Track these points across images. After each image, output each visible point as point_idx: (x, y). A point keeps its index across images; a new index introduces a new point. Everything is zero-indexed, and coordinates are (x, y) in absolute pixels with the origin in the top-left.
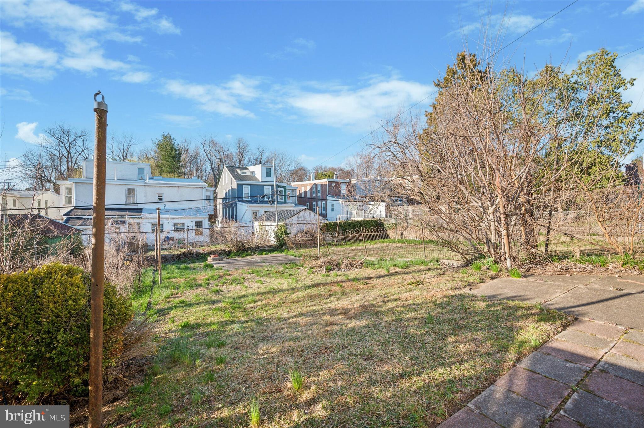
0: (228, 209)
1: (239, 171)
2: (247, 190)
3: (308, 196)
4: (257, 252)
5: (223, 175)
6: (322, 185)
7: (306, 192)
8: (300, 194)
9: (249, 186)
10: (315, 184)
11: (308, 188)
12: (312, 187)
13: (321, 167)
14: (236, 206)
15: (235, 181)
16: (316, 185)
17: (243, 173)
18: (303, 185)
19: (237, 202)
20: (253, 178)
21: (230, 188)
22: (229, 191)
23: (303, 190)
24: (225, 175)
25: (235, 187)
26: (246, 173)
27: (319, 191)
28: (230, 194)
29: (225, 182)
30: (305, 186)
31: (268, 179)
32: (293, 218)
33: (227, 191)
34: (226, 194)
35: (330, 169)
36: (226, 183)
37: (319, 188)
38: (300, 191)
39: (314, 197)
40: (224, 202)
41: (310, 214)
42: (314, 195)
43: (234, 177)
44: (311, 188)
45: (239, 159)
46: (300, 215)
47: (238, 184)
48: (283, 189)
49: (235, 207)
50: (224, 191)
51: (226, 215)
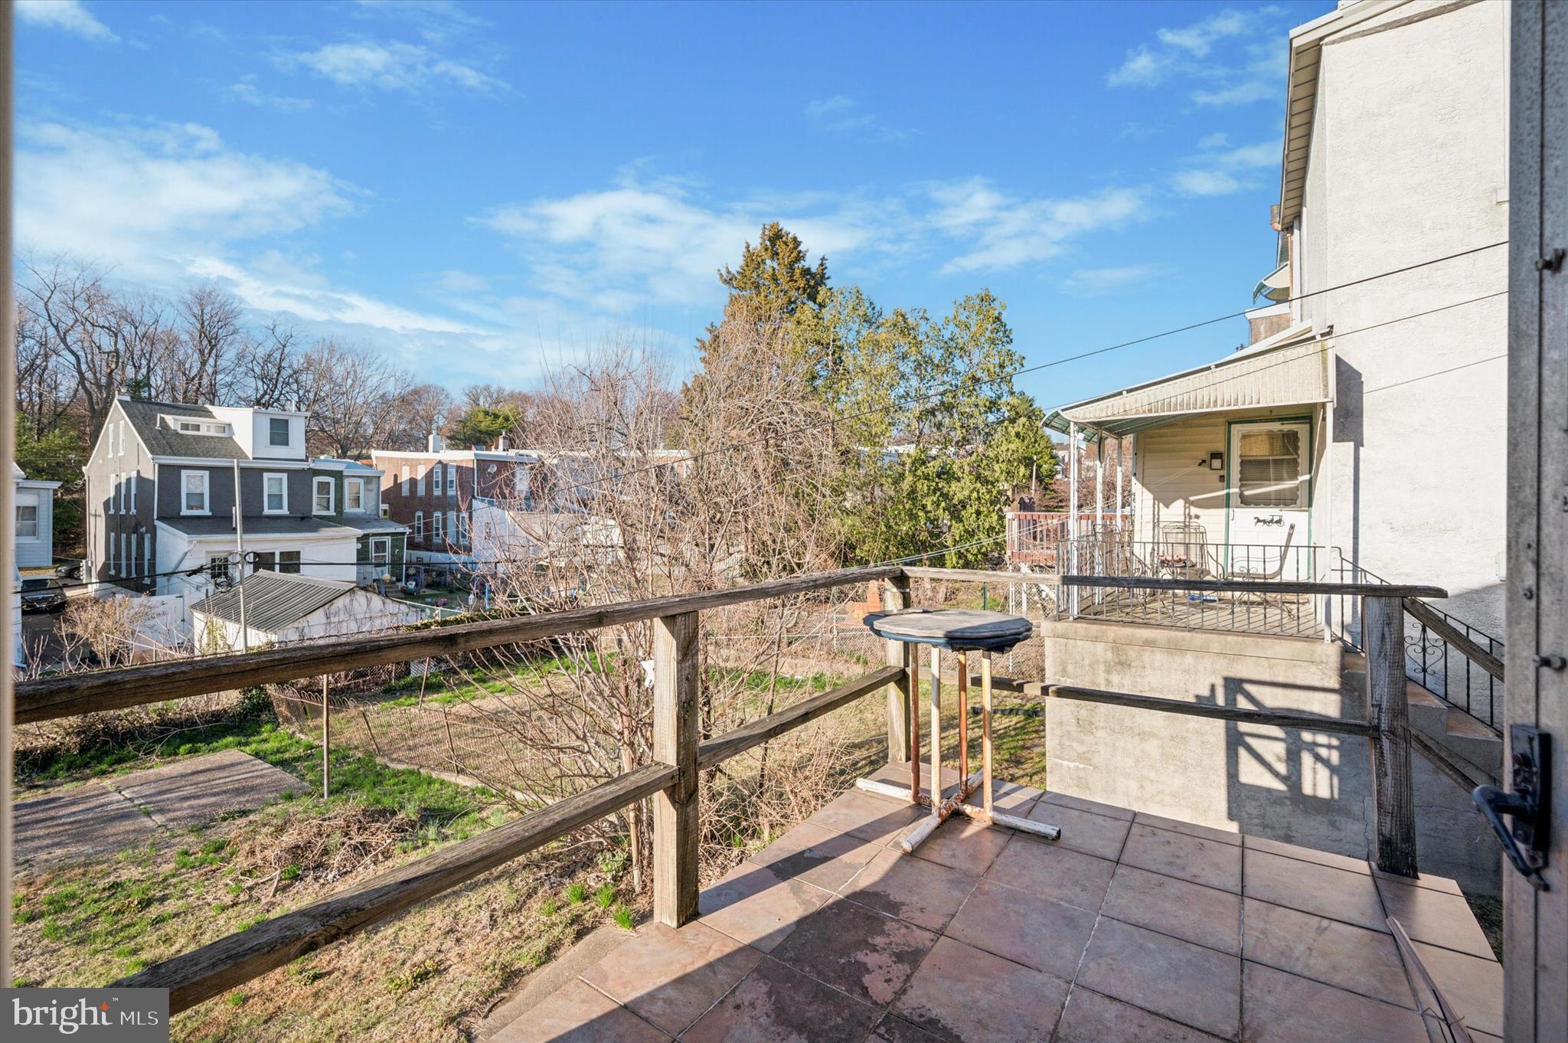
0: (124, 536)
1: (173, 421)
2: (195, 483)
3: (421, 491)
4: (158, 747)
5: (109, 426)
6: (459, 469)
7: (413, 482)
8: (397, 486)
9: (207, 473)
10: (440, 462)
11: (421, 473)
12: (432, 469)
13: (487, 388)
14: (153, 531)
15: (150, 456)
16: (444, 467)
17: (185, 427)
18: (406, 460)
19: (157, 523)
20: (224, 444)
21: (134, 474)
22: (129, 480)
23: (405, 477)
24: (117, 427)
25: (151, 473)
26: (197, 428)
27: (452, 482)
28: (133, 491)
29: (116, 450)
30: (413, 464)
31: (279, 451)
32: (310, 617)
33: (123, 481)
34: (118, 487)
35: (512, 396)
36: (121, 454)
37: (452, 475)
38: (396, 476)
39: (438, 497)
40: (112, 512)
41: (369, 601)
42: (437, 492)
43: (145, 441)
44: (429, 475)
45: (202, 352)
46: (333, 609)
47: (161, 466)
48: (331, 480)
49: (147, 537)
50: (113, 476)
51: (118, 556)
